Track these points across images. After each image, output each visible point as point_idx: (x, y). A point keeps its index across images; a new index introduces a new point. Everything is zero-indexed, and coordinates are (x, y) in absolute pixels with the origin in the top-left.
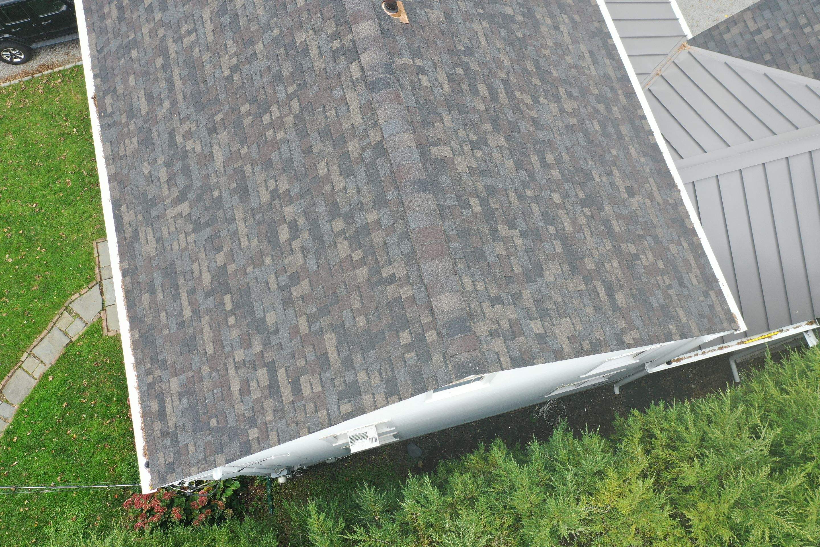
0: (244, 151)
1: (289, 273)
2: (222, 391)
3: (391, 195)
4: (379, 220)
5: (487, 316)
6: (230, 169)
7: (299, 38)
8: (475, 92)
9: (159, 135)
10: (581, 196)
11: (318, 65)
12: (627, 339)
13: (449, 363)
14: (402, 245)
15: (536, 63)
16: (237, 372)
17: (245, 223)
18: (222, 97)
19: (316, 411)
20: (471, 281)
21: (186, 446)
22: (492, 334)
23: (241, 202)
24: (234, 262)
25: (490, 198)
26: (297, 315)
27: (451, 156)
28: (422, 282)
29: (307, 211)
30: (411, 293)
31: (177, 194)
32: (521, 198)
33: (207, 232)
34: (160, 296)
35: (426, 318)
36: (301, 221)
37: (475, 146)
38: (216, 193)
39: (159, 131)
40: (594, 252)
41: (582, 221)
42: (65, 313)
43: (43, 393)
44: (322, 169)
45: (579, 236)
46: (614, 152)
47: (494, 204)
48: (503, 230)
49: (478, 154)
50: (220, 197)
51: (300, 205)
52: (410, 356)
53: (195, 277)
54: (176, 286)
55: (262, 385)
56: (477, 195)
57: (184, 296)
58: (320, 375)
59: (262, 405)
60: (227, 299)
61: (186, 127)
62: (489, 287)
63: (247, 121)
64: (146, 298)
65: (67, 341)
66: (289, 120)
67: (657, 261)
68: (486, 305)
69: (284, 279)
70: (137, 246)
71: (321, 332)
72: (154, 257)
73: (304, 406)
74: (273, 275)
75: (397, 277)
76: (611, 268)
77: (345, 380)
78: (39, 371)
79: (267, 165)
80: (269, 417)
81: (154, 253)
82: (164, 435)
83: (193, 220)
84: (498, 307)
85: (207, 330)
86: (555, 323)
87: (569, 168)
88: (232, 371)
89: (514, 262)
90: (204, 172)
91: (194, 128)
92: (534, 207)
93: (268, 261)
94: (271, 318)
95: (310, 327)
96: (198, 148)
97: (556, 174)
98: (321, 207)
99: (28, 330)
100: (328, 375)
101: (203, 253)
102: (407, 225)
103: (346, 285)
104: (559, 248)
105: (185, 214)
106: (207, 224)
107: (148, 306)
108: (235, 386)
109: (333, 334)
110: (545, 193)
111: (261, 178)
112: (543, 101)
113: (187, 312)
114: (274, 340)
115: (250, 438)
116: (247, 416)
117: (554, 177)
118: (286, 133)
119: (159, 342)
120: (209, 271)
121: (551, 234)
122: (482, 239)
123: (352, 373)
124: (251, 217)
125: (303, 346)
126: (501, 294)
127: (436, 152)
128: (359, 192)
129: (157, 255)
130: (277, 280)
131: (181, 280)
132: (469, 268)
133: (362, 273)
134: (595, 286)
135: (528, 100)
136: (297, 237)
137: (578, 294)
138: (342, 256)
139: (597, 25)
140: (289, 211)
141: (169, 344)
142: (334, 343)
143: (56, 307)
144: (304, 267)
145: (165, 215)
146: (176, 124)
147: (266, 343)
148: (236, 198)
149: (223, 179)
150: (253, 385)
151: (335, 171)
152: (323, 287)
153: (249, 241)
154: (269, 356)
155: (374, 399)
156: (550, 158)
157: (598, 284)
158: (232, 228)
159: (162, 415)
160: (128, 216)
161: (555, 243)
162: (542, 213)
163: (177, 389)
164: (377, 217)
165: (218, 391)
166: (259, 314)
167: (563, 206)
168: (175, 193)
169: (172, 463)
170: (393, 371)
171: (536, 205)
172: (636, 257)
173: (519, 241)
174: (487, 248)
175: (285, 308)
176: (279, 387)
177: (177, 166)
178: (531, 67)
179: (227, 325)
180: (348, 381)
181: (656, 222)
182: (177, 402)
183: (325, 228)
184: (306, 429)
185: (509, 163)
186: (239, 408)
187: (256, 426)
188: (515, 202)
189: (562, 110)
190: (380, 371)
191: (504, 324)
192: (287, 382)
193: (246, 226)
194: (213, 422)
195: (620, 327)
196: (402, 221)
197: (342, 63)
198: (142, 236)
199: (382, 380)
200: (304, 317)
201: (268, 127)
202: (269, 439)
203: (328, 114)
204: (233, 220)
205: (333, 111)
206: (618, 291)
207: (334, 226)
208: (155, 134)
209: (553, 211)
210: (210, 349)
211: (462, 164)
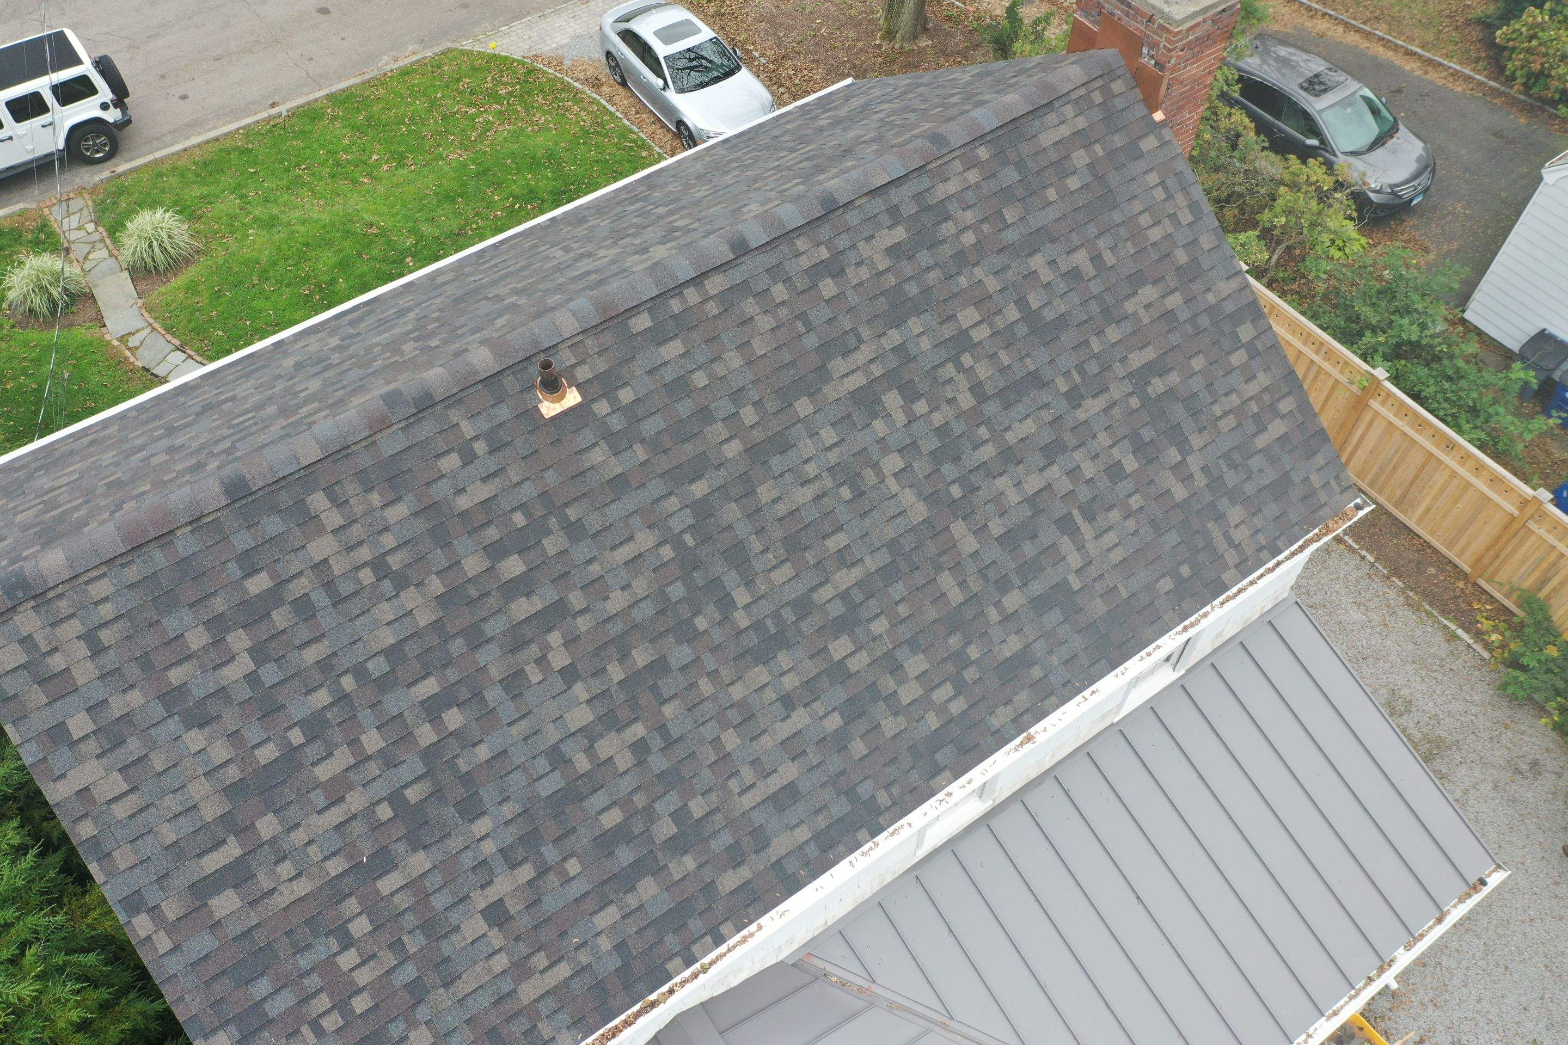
5: (57, 631)
8: (496, 552)
10: (411, 796)
15: (660, 666)
20: (108, 594)
22: (27, 641)
25: (287, 607)
27: (329, 529)
32: (325, 665)
37: (380, 567)
40: (301, 835)
41: (356, 801)
45: (319, 798)
46: (573, 867)
47: (281, 618)
48: (238, 640)
49: (367, 576)
56: (280, 583)
62: (115, 627)
67: (365, 995)
68: (74, 627)
76: (286, 877)
84: (83, 649)
86: (104, 761)
87: (460, 762)
89: (185, 668)
92: (323, 696)
97: (426, 735)
104: (267, 754)
110: (366, 716)
112: (580, 691)
117: (416, 732)
121: (286, 737)
122: (197, 602)
126: (111, 651)
127: (318, 501)
132: (129, 588)
134: (224, 841)
135: (559, 659)
137: (188, 805)
139: (883, 798)
156: (454, 719)
157: (233, 849)
161: (271, 746)
162: (321, 714)
167: (363, 757)
171: (330, 700)
172: (345, 939)
173: (234, 672)
174: (185, 614)
178: (642, 657)
181: (462, 988)
185: (388, 638)
188: (311, 655)
189: (589, 735)
191: (57, 662)
195: (163, 904)
206: (243, 899)
209: (336, 734)
211: (321, 548)
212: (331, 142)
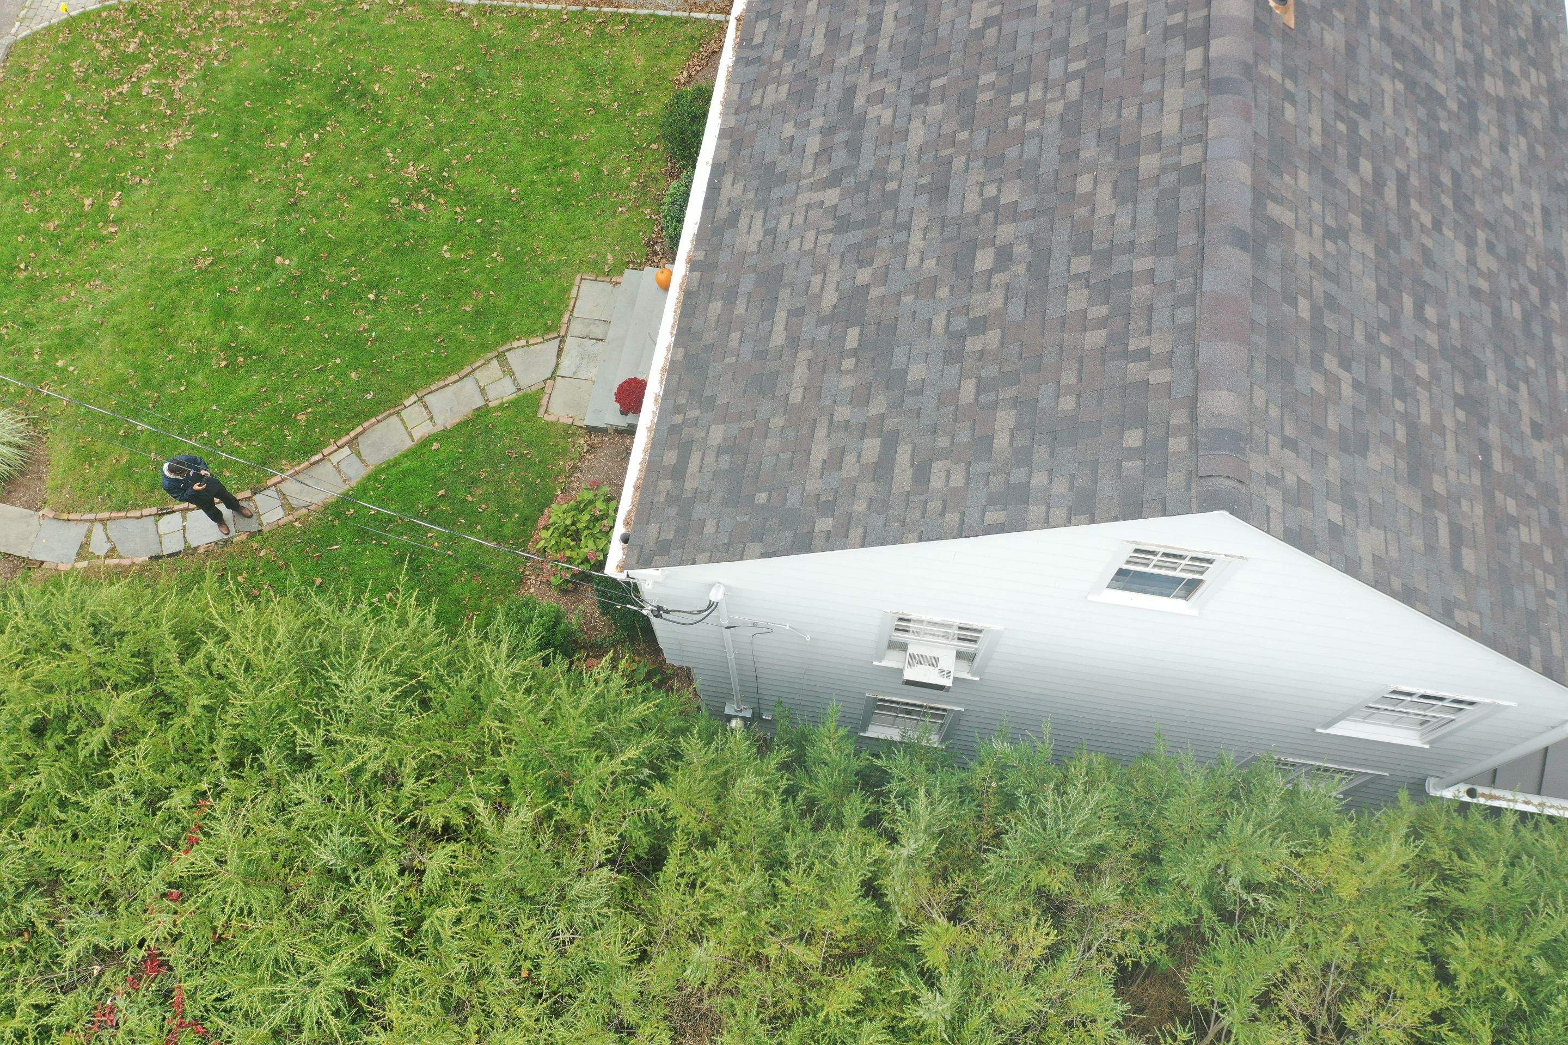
0: (963, 136)
1: (971, 316)
2: (792, 458)
3: (1188, 239)
4: (1152, 270)
5: (1271, 454)
6: (928, 158)
8: (1354, 166)
9: (828, 89)
10: (1459, 390)
11: (1135, 40)
12: (1460, 616)
13: (1194, 486)
14: (1179, 312)
15: (1456, 178)
16: (829, 436)
17: (925, 235)
18: (956, 56)
19: (943, 513)
20: (1264, 398)
21: (703, 523)
22: (1269, 479)
23: (929, 204)
24: (885, 284)
25: (1326, 312)
26: (962, 376)
27: (1293, 226)
28: (1193, 367)
29: (1036, 236)
30: (1168, 379)
31: (826, 174)
32: (1370, 338)
33: (855, 236)
34: (740, 309)
35: (1179, 418)
36: (1021, 249)
37: (1329, 233)
38: (892, 186)
39: (829, 84)
40: (1452, 475)
41: (1449, 422)
42: (495, 362)
43: (415, 464)
44: (1084, 184)
45: (1437, 439)
46: (1531, 363)
47: (1330, 322)
48: (1331, 363)
49: (1330, 246)
50: (896, 193)
51: (1028, 226)
52: (1132, 466)
53: (810, 293)
54: (774, 301)
55: (864, 460)
56: (1309, 295)
57: (781, 316)
58: (969, 464)
59: (855, 489)
60: (853, 332)
61: (877, 86)
62: (1286, 421)
63: (984, 97)
64: (716, 307)
65: (480, 403)
66: (1056, 108)
67: (1545, 548)
68: (1274, 441)
69: (960, 323)
70: (728, 234)
71: (994, 406)
72: (752, 253)
73: (926, 501)
74: (944, 314)
75: (1153, 353)
76: (1469, 510)
77: (1007, 480)
78: (422, 430)
79: (994, 161)
80: (860, 507)
81: (754, 248)
82: (671, 500)
83: (838, 215)
84: (1289, 454)
85: (801, 368)
86: (1361, 525)
87: (1454, 342)
88: (821, 432)
89: (1330, 412)
90: (884, 151)
91: (891, 90)
92: (1385, 362)
93: (943, 293)
94: (916, 372)
95: (977, 395)
96: (887, 116)
97: (1432, 338)
98: (1062, 234)
99: (431, 365)
100: (981, 467)
101: (837, 263)
102: (1198, 284)
103: (1062, 350)
104: (1401, 434)
105: (827, 204)
106: (861, 225)
107: (714, 319)
108: (819, 453)
109: (1013, 413)
110: (1407, 354)
111: (976, 178)
112: (1449, 233)
113: (778, 339)
114: (910, 402)
115: (816, 530)
116: (822, 498)
117: (1428, 341)
118: (1042, 124)
119: (714, 370)
120: (837, 290)
121: (1397, 412)
122: (1297, 355)
123: (1024, 470)
124: (939, 229)
125: (955, 420)
126: (1299, 440)
127: (1273, 209)
128: (1133, 226)
129: (758, 252)
130: (948, 322)
131: (784, 293)
132: (1267, 380)
133: (1096, 338)
134: (1436, 518)
135: (1427, 219)
136: (1006, 269)
137: (1407, 512)
138: (1070, 308)
140: (1006, 232)
141: (730, 377)
142: (1011, 424)
143: (485, 347)
144: (1000, 314)
145: (794, 199)
146: (863, 79)
147: (895, 405)
148: (925, 198)
149: (912, 169)
150: (850, 459)
151: (1104, 191)
152: (1022, 346)
153: (922, 260)
154: (891, 423)
155: (1048, 513)
156: (1430, 313)
157: (1442, 519)
158: (901, 237)
159: (678, 473)
160: (731, 190)
161: (1398, 425)
162: (1394, 376)
163: (718, 441)
164: (1151, 266)
165: (787, 456)
166: (899, 363)
167: (1428, 386)
168: (823, 172)
169: (669, 542)
170: (1095, 481)
171: (1388, 361)
172: (1514, 521)
173: (1347, 390)
174: (1299, 371)
175: (946, 362)
176: (892, 469)
177: (841, 136)
178: (1446, 179)
179: (839, 370)
180: (1012, 481)
182: (710, 459)
183: (1056, 266)
184: (916, 535)
185: (1370, 284)
186: (814, 485)
187: (832, 516)
188: (1360, 337)
189: (1472, 261)
190: (1073, 477)
191: (1290, 479)
192: (908, 464)
193: (924, 239)
194: (762, 498)
195: (1454, 594)
196: (1191, 280)
197: (1176, 45)
198: (743, 222)
199: (1071, 488)
200: (974, 380)
201: (1015, 111)
202: (846, 537)
203: (1124, 112)
204: (907, 227)
205: (1135, 109)
206: (1470, 548)
207: (1072, 266)
208: (822, 86)
209: (1409, 384)
210: (796, 396)
211: (1303, 246)
212: (17, 222)
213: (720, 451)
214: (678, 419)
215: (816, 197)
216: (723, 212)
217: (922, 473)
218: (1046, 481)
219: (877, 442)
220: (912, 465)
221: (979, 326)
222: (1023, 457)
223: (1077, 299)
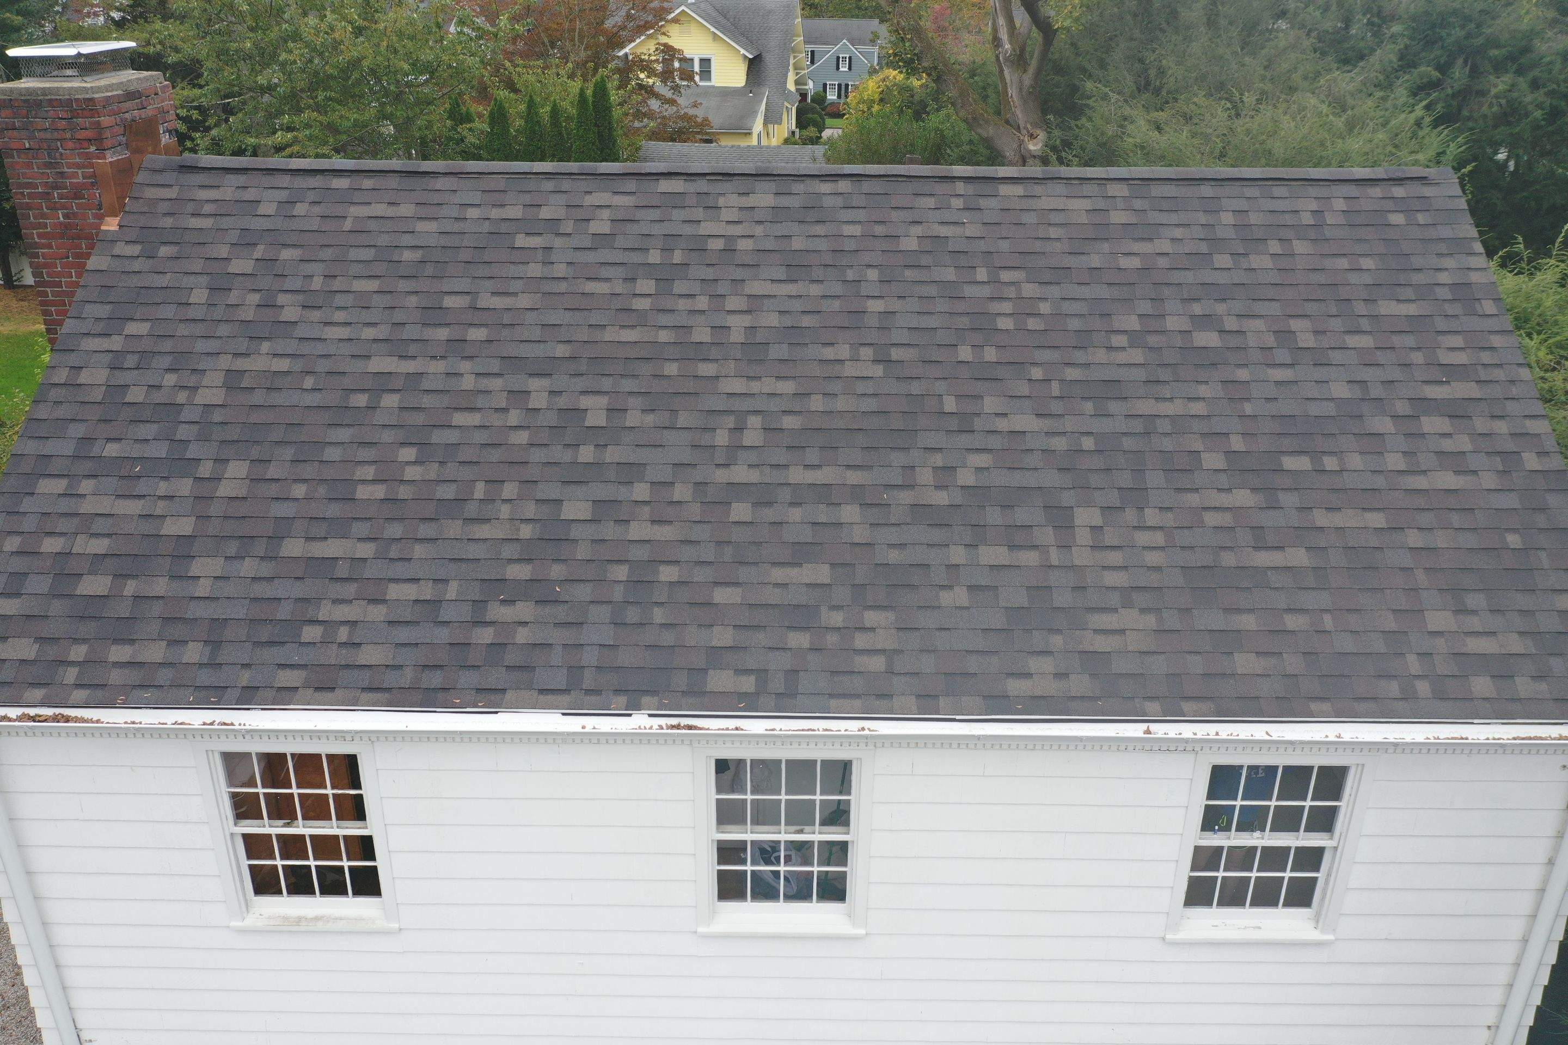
4: (1235, 211)
6: (1056, 407)
7: (910, 244)
9: (902, 546)
11: (971, 231)
14: (1275, 196)
16: (1425, 472)
17: (1165, 399)
18: (916, 388)
23: (1126, 397)
24: (1229, 434)
26: (1343, 348)
29: (1185, 297)
31: (1050, 530)
33: (1155, 479)
34: (1248, 622)
36: (1197, 309)
38: (1088, 443)
39: (892, 546)
44: (1130, 263)
50: (1099, 439)
51: (1172, 305)
52: (1421, 218)
53: (1232, 525)
55: (1449, 430)
57: (1264, 559)
58: (1438, 333)
60: (1290, 463)
61: (925, 476)
63: (990, 354)
64: (1245, 662)
66: (1029, 290)
69: (1282, 355)
70: (1120, 669)
71: (1374, 317)
72: (1161, 620)
73: (1484, 364)
74: (1270, 371)
79: (1084, 340)
80: (1502, 427)
81: (1150, 621)
83: (1118, 505)
85: (1338, 520)
88: (1421, 482)
91: (938, 460)
94: (1340, 390)
95: (1364, 331)
96: (981, 460)
98: (1186, 277)
100: (1440, 324)
101: (1190, 497)
105: (1098, 522)
106: (1139, 472)
107: (1261, 664)
108: (1448, 480)
109: (1380, 301)
111: (1101, 355)
113: (1298, 557)
114: (1376, 392)
115: (1539, 466)
116: (1500, 468)
120: (1229, 490)
125: (1392, 348)
130: (1281, 364)
131: (1229, 559)
133: (1301, 246)
136: (1220, 319)
138: (1269, 266)
140: (1175, 323)
141: (1354, 617)
142: (1393, 302)
144: (1270, 322)
145: (1081, 570)
146: (906, 497)
147: (1380, 405)
148: (1114, 407)
149: (1070, 423)
150: (1447, 445)
151: (1143, 247)
152: (1308, 300)
153: (1199, 400)
154: (1401, 407)
158: (1164, 426)
160: (1040, 677)
165: (1456, 516)
166: (1329, 409)
168: (1047, 536)
175: (1327, 365)
176: (1454, 400)
177: (994, 516)
179: (1339, 473)
183: (1221, 280)
186: (1489, 481)
187: (1518, 453)
190: (1439, 253)
192: (1445, 387)
193: (1171, 399)
194: (1513, 539)
198: (1102, 644)
199: (1450, 254)
200: (1347, 337)
201: (1020, 324)
203: (1053, 237)
204: (1150, 420)
208: (894, 556)
210: (1377, 520)
213: (1461, 611)
214: (1423, 688)
215: (1083, 537)
216: (1080, 684)
217: (1453, 372)
218: (1446, 273)
219: (1424, 419)
220: (1448, 382)
221: (1285, 336)
222: (1425, 292)
223: (1259, 261)
